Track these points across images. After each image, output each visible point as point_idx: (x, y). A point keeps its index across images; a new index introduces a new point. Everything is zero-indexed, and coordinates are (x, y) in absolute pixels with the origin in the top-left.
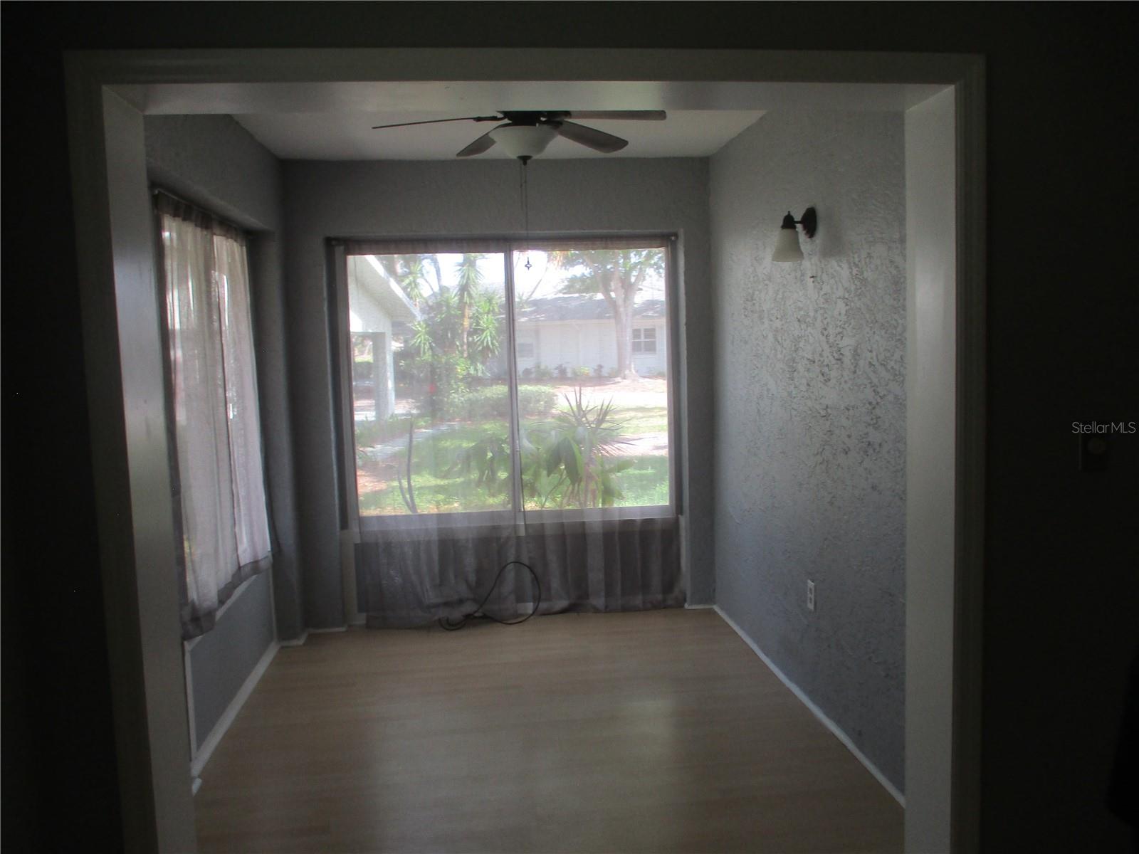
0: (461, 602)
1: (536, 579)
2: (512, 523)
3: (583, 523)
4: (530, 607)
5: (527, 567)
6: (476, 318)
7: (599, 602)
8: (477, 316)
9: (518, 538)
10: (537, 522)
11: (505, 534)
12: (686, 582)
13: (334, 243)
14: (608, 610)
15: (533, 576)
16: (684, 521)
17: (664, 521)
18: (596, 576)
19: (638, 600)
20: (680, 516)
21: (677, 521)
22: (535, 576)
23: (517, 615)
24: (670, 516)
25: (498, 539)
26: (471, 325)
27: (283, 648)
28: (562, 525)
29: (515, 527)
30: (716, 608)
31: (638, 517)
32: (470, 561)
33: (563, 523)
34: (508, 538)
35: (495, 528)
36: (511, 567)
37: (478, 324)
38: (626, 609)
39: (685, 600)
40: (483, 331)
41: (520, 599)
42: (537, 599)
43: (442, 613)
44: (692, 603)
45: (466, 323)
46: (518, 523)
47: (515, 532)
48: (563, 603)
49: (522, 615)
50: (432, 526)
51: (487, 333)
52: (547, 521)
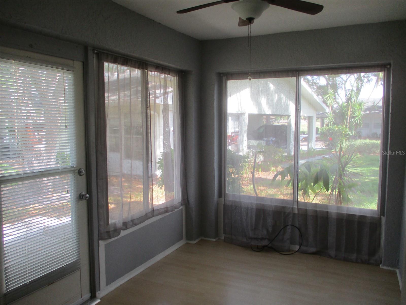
0: (262, 239)
1: (301, 235)
2: (292, 206)
3: (327, 212)
4: (297, 247)
5: (297, 228)
6: (353, 112)
7: (332, 253)
8: (354, 111)
9: (294, 214)
10: (303, 208)
11: (287, 211)
12: (382, 252)
13: (222, 75)
14: (336, 258)
15: (300, 233)
16: (384, 219)
17: (372, 218)
18: (332, 239)
19: (354, 256)
20: (382, 217)
21: (380, 219)
22: (301, 234)
23: (289, 251)
24: (376, 216)
25: (285, 213)
26: (351, 114)
27: (187, 243)
28: (316, 211)
29: (293, 208)
30: (398, 271)
31: (357, 214)
32: (270, 221)
33: (317, 210)
34: (289, 214)
35: (283, 208)
36: (289, 227)
37: (354, 114)
38: (346, 260)
39: (381, 263)
40: (356, 117)
41: (292, 242)
42: (301, 245)
43: (253, 243)
44: (384, 265)
45: (349, 113)
46: (294, 207)
47: (293, 211)
48: (313, 250)
49: (293, 251)
50: (254, 202)
51: (358, 118)
52: (309, 208)
